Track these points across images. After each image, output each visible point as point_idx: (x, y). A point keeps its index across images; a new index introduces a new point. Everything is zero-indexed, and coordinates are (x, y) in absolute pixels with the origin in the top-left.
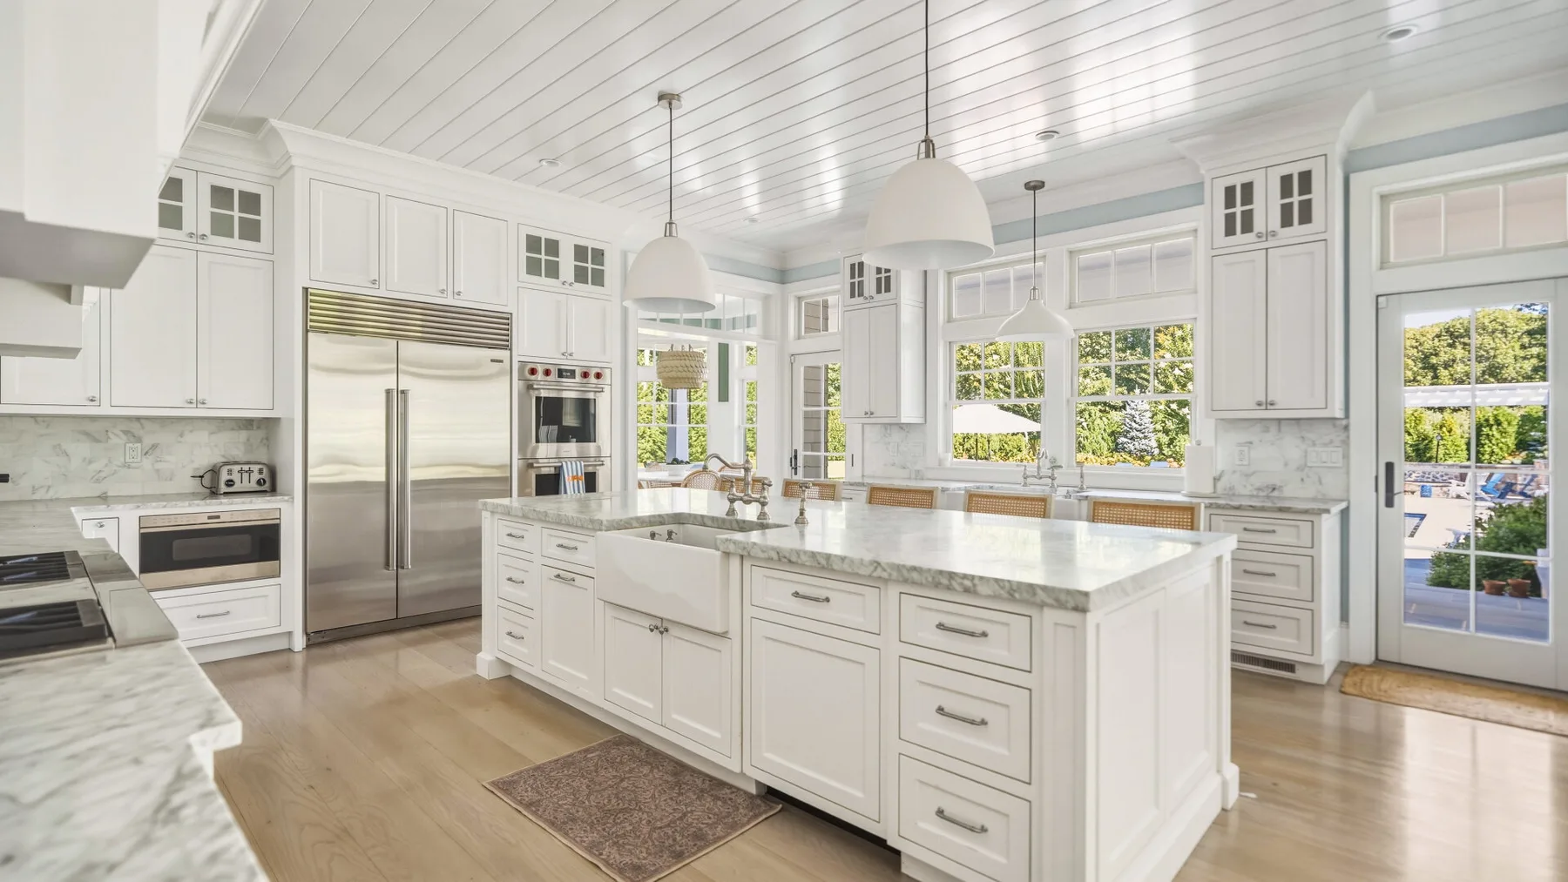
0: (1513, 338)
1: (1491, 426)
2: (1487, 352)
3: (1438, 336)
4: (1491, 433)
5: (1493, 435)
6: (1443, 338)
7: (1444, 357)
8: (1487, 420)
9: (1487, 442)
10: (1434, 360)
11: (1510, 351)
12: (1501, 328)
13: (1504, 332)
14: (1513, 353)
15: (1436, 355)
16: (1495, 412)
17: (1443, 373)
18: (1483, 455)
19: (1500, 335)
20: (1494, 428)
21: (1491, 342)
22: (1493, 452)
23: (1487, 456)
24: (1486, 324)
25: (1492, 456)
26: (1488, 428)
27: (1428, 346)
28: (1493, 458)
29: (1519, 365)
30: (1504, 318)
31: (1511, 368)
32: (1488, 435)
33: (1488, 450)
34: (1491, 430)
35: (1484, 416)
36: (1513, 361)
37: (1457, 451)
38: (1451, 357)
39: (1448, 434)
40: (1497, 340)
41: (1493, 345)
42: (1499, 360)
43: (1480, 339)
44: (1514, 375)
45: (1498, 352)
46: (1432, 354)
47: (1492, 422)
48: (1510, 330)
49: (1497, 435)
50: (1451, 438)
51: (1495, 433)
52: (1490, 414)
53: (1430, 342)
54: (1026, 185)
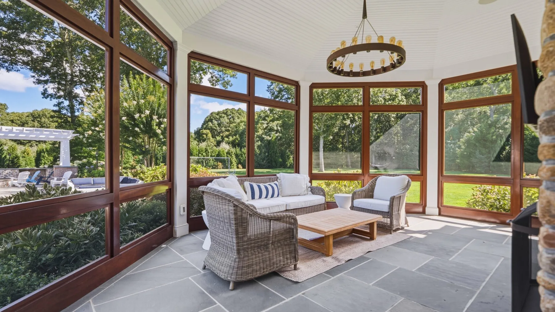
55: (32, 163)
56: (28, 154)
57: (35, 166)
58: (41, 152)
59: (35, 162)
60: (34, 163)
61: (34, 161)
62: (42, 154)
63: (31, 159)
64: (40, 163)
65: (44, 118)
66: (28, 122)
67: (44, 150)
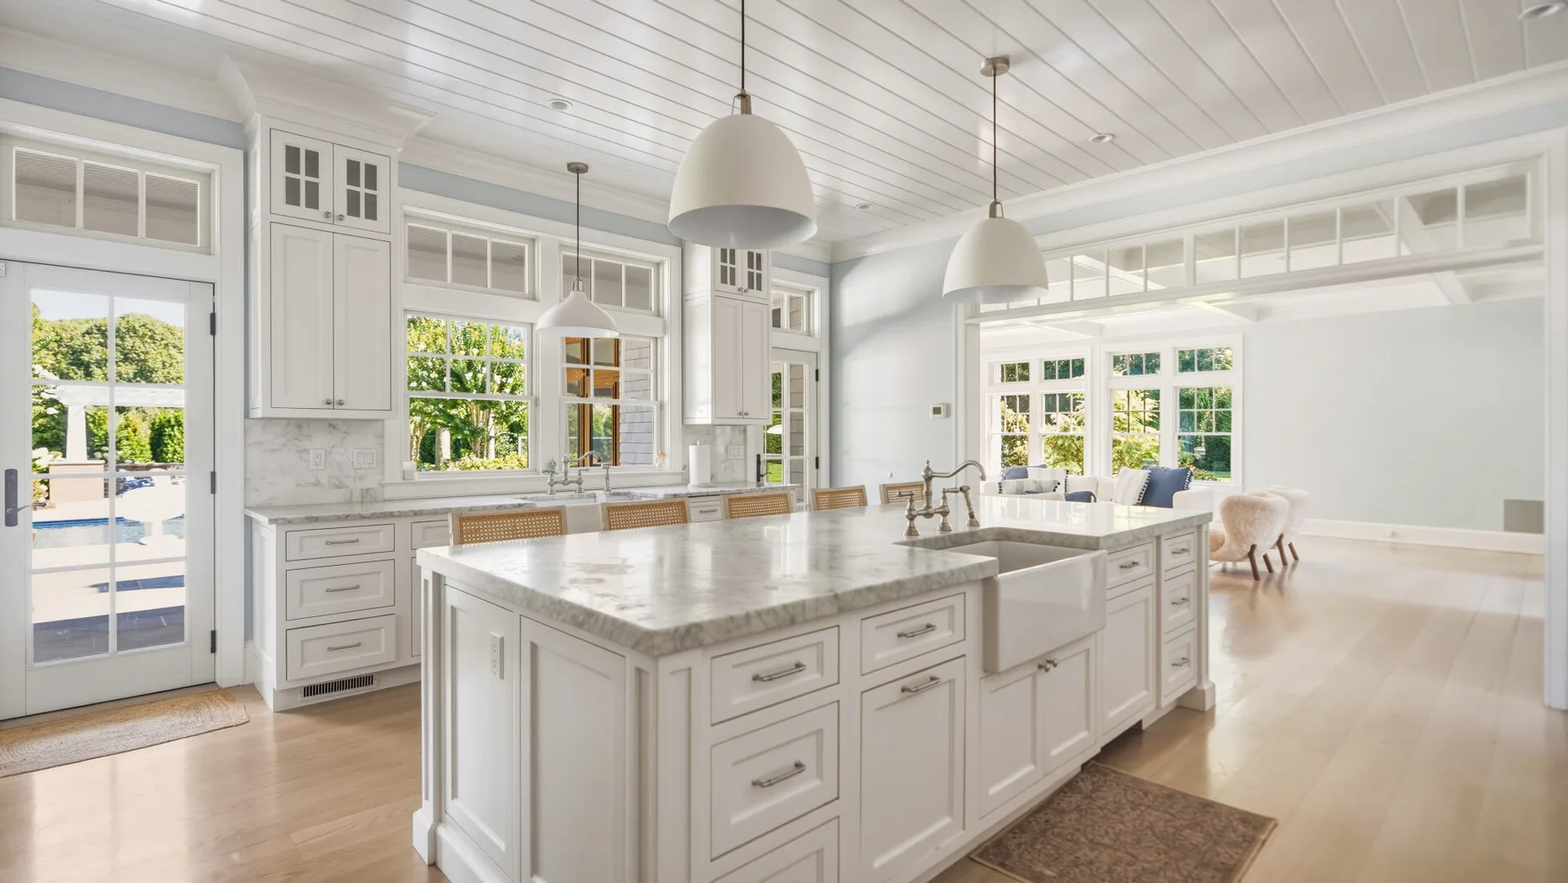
0: (161, 345)
1: (173, 427)
2: (138, 355)
3: (88, 333)
4: (172, 433)
5: (175, 436)
6: (94, 335)
7: (96, 356)
8: (169, 421)
9: (170, 441)
10: (85, 357)
11: (158, 356)
12: (150, 334)
13: (151, 337)
14: (161, 359)
15: (89, 352)
16: (176, 414)
17: (97, 371)
18: (167, 454)
19: (149, 341)
20: (176, 428)
21: (142, 346)
22: (176, 451)
23: (170, 455)
24: (137, 328)
25: (174, 455)
26: (170, 429)
27: (79, 343)
28: (175, 457)
29: (166, 370)
30: (153, 325)
31: (160, 373)
32: (170, 435)
33: (171, 449)
34: (173, 430)
35: (164, 418)
36: (161, 366)
37: (142, 451)
38: (104, 357)
39: (133, 434)
40: (146, 345)
41: (143, 349)
42: (149, 364)
43: (132, 342)
44: (162, 379)
45: (148, 356)
46: (82, 351)
47: (173, 422)
48: (158, 337)
49: (179, 436)
50: (136, 438)
51: (176, 433)
52: (171, 416)
53: (81, 339)
54: (569, 165)
55: (144, 452)
56: (135, 431)
57: (152, 459)
58: (162, 427)
59: (151, 449)
60: (150, 452)
61: (148, 447)
62: (168, 430)
63: (142, 443)
64: (162, 451)
65: (131, 337)
66: (91, 349)
67: (173, 420)
